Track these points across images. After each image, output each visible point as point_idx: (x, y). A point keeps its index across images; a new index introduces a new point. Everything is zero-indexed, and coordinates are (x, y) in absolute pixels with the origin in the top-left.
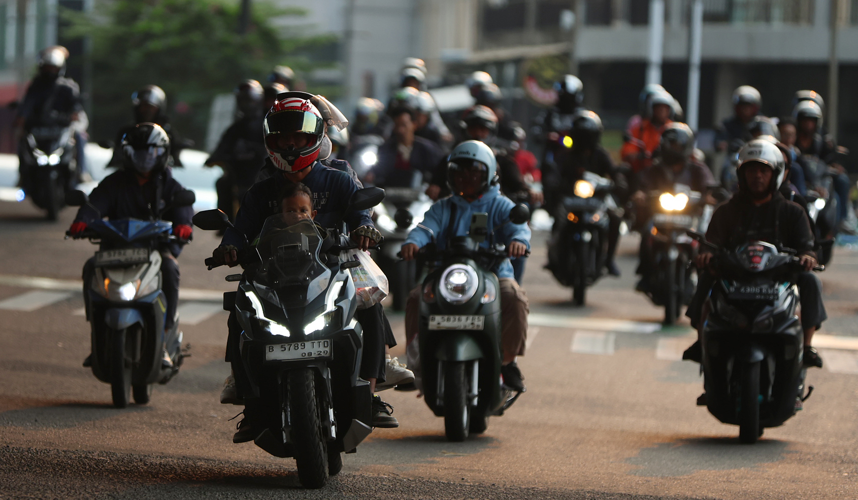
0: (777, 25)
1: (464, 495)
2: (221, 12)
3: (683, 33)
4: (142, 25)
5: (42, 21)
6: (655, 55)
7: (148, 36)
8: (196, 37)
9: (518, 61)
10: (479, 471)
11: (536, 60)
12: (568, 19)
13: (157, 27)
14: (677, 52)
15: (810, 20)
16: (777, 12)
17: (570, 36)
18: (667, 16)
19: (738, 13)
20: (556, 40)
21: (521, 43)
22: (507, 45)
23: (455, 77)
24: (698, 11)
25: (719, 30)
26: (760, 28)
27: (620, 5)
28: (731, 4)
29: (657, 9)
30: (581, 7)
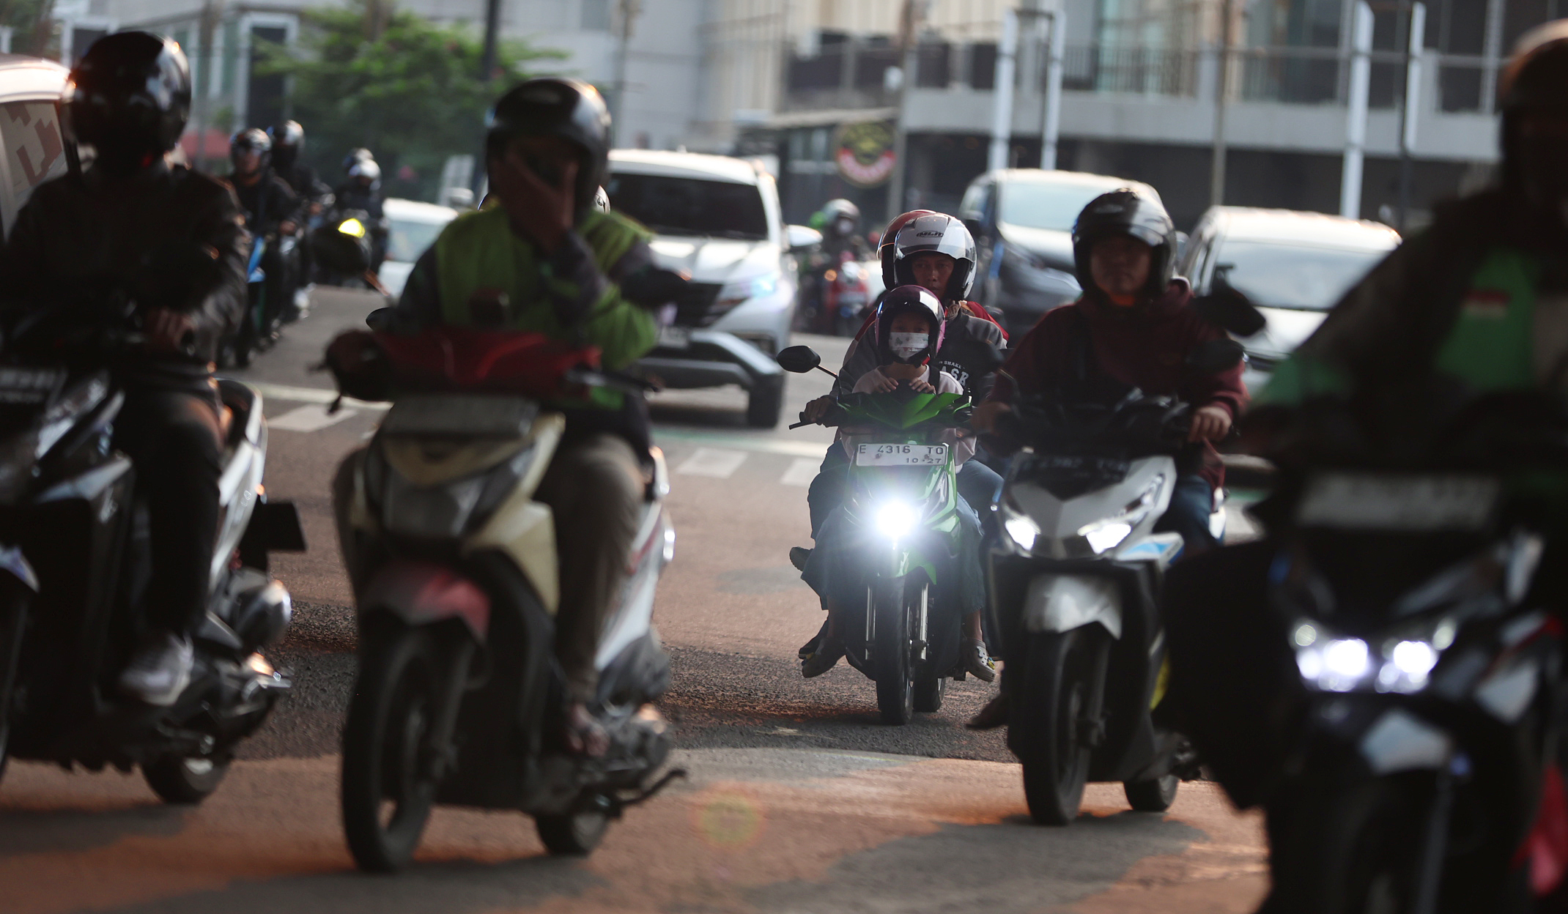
0: (1152, 98)
1: (746, 670)
2: (459, 51)
3: (1036, 101)
4: (358, 63)
5: (231, 53)
6: (1002, 127)
7: (365, 78)
8: (427, 81)
9: (830, 128)
10: (766, 641)
11: (854, 127)
12: (894, 77)
13: (377, 67)
14: (1028, 126)
15: (1192, 92)
16: (1152, 81)
17: (896, 98)
18: (1017, 80)
19: (1105, 79)
20: (879, 104)
21: (834, 106)
22: (817, 108)
23: (751, 145)
24: (1056, 74)
25: (1080, 99)
26: (1131, 99)
27: (960, 63)
28: (1096, 68)
29: (1005, 71)
30: (912, 64)
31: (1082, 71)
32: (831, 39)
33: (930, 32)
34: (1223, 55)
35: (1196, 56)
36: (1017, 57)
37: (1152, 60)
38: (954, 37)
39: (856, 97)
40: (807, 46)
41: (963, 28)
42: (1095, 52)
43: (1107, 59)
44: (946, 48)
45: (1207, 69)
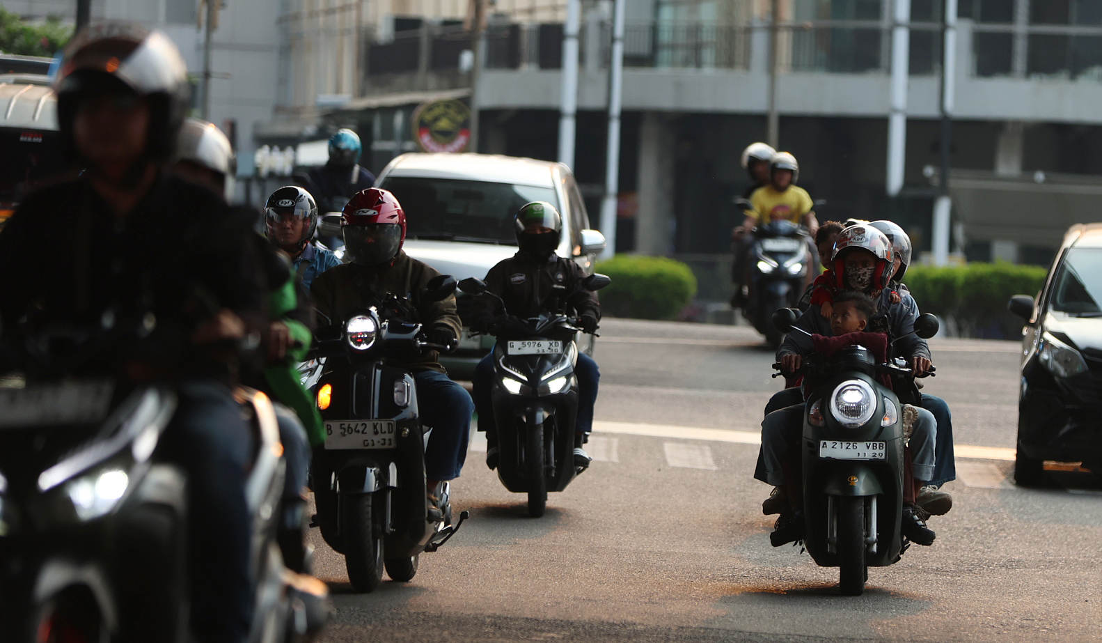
0: (708, 71)
3: (602, 77)
6: (569, 104)
9: (408, 108)
12: (467, 59)
14: (594, 101)
15: (747, 66)
16: (708, 55)
17: (471, 77)
18: (582, 58)
19: (664, 55)
20: (453, 86)
21: (412, 88)
24: (618, 50)
25: (642, 75)
26: (690, 71)
27: (528, 44)
28: (655, 46)
29: (571, 49)
30: (482, 46)
31: (643, 48)
32: (406, 25)
33: (498, 15)
34: (773, 29)
35: (749, 31)
36: (582, 35)
37: (707, 37)
38: (520, 19)
39: (432, 80)
40: (384, 32)
41: (531, 11)
42: (655, 29)
43: (665, 37)
44: (515, 29)
45: (759, 42)
